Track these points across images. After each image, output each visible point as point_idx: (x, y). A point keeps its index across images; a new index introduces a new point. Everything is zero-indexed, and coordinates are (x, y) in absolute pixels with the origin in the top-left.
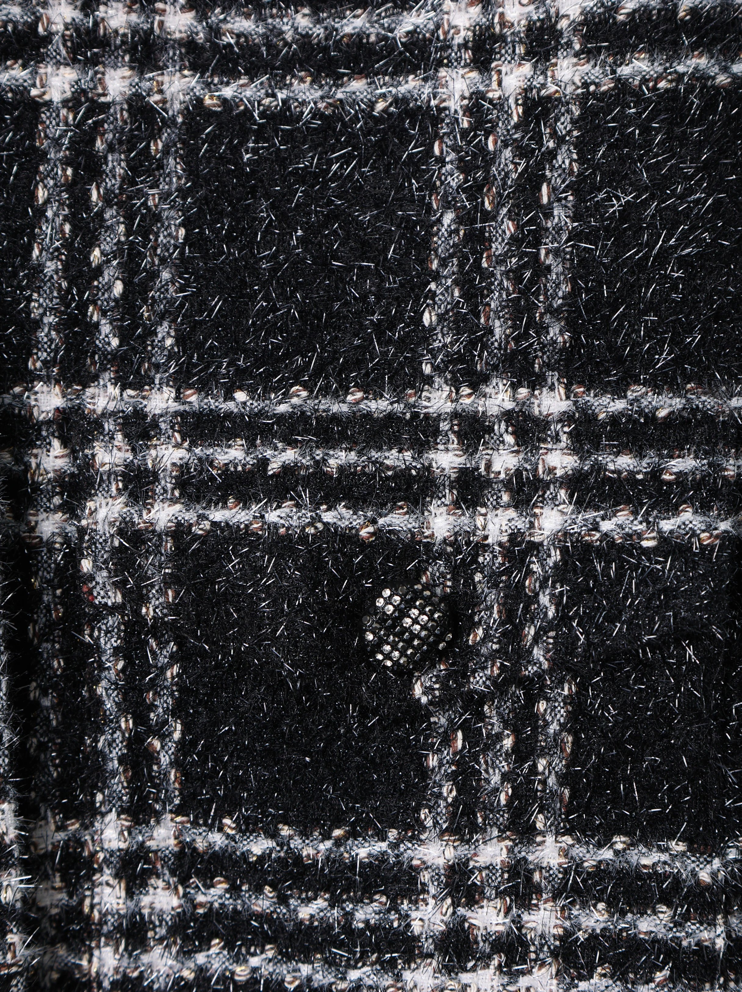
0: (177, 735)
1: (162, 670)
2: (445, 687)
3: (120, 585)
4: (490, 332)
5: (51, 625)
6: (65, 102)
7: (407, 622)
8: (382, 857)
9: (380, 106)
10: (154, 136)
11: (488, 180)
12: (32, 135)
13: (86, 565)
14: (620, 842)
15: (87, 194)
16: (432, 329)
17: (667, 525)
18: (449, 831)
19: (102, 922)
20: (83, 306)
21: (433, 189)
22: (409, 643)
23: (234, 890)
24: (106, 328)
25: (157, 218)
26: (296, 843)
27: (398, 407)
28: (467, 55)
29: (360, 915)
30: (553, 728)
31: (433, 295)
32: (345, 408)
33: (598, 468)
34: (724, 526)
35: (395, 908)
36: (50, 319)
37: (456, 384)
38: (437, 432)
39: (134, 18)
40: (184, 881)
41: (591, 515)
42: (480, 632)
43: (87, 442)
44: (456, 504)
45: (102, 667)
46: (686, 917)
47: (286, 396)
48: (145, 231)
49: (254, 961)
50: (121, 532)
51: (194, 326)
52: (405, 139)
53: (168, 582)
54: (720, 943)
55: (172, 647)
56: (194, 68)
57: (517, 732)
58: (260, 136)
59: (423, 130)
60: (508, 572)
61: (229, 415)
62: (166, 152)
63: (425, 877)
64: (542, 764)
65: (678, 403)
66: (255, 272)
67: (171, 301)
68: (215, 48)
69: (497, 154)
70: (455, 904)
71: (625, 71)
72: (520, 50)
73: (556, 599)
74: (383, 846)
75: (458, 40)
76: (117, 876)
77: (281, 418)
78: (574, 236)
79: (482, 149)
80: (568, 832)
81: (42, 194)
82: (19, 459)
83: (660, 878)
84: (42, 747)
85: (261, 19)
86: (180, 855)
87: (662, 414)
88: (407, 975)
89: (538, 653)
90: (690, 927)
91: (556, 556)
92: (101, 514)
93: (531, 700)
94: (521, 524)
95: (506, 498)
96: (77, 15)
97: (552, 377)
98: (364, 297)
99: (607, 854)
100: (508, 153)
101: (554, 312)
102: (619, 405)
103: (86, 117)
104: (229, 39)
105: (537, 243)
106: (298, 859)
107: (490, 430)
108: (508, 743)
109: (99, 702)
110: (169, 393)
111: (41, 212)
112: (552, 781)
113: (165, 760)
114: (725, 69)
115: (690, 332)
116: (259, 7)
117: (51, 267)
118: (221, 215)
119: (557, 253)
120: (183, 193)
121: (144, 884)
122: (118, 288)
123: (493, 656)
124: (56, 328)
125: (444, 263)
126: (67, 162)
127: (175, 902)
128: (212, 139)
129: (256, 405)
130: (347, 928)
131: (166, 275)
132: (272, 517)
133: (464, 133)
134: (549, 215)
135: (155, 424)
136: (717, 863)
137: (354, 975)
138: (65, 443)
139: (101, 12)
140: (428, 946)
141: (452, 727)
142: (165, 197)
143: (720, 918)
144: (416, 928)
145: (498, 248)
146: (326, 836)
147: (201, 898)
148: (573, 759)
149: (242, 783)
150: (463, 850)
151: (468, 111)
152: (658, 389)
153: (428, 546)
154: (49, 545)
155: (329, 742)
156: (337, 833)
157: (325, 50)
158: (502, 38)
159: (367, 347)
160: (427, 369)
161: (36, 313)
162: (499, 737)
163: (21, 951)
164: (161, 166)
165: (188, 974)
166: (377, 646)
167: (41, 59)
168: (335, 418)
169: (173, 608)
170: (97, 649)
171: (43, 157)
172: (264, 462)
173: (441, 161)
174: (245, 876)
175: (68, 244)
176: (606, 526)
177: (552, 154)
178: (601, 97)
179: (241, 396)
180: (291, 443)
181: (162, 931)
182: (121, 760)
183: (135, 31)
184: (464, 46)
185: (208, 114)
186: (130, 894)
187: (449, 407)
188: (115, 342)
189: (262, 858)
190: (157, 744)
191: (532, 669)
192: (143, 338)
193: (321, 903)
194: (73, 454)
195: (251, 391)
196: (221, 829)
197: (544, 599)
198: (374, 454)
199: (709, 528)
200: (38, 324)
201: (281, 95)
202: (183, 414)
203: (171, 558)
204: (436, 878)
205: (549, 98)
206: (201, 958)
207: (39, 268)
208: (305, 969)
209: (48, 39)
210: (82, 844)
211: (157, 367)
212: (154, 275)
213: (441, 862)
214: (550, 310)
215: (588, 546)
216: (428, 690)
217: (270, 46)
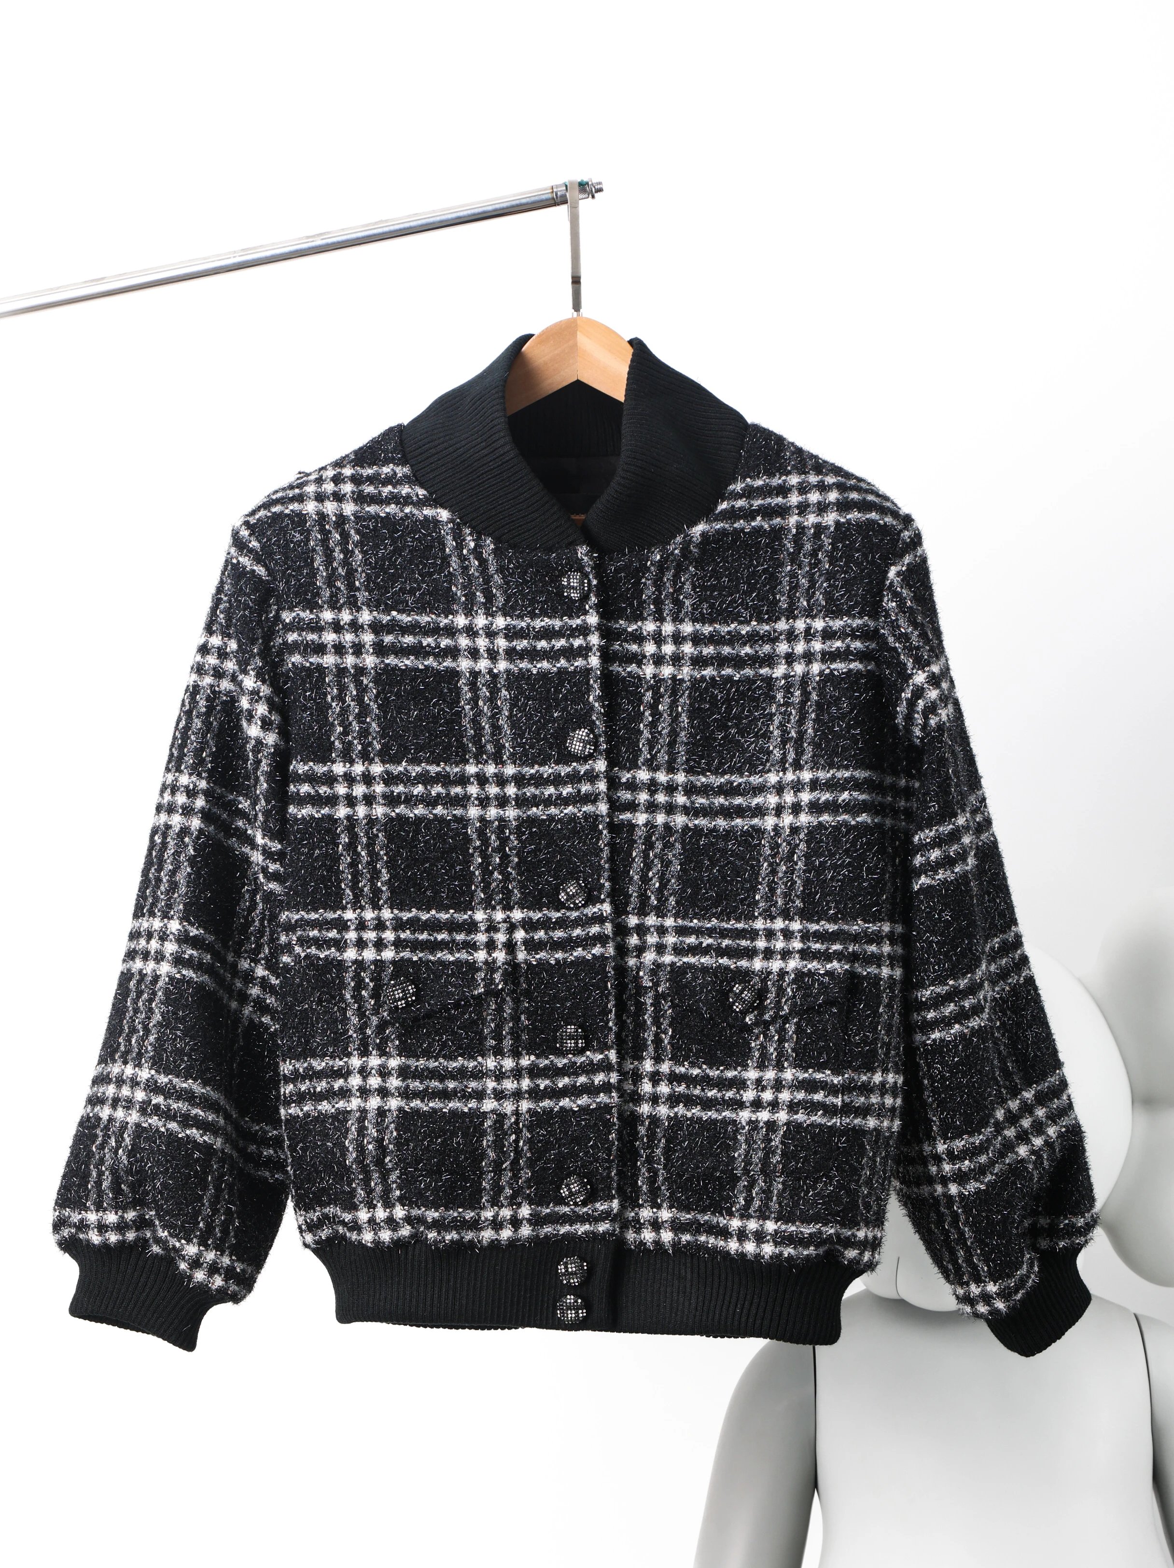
0: (670, 1033)
1: (666, 1011)
2: (756, 1019)
3: (652, 980)
4: (777, 902)
5: (631, 995)
6: (643, 825)
7: (743, 995)
8: (735, 1076)
9: (746, 827)
10: (671, 836)
11: (778, 853)
12: (632, 835)
13: (641, 974)
14: (810, 1071)
15: (649, 854)
16: (758, 901)
17: (828, 966)
18: (757, 1067)
19: (644, 1096)
20: (646, 890)
21: (761, 855)
22: (744, 1002)
23: (688, 1087)
24: (653, 898)
25: (671, 862)
26: (708, 1071)
27: (747, 926)
28: (774, 812)
29: (727, 1095)
30: (790, 1033)
31: (759, 889)
32: (729, 926)
33: (809, 948)
34: (847, 967)
35: (738, 1092)
36: (635, 894)
37: (765, 919)
38: (758, 934)
39: (667, 798)
40: (671, 1083)
41: (805, 962)
42: (769, 1001)
43: (645, 935)
44: (763, 959)
45: (647, 1010)
46: (829, 1095)
47: (710, 921)
48: (667, 866)
49: (693, 1111)
50: (653, 964)
51: (682, 898)
52: (753, 839)
53: (667, 980)
54: (839, 1104)
55: (669, 1004)
56: (685, 814)
57: (779, 1035)
58: (706, 836)
59: (759, 836)
60: (778, 981)
61: (691, 927)
62: (675, 841)
63: (749, 1083)
64: (786, 1045)
65: (836, 927)
66: (702, 881)
67: (674, 890)
68: (693, 808)
69: (781, 844)
70: (757, 1092)
71: (821, 819)
72: (790, 811)
73: (792, 990)
74: (736, 1073)
75: (771, 807)
76: (650, 1080)
77: (707, 929)
78: (804, 871)
79: (777, 842)
80: (795, 1068)
81: (634, 854)
82: (623, 940)
83: (820, 1082)
84: (627, 1036)
85: (708, 799)
86: (670, 1075)
87: (830, 930)
88: (741, 1114)
89: (785, 1008)
90: (830, 1097)
91: (793, 976)
92: (647, 958)
93: (784, 1024)
94: (783, 965)
95: (779, 957)
96: (648, 797)
97: (796, 917)
98: (737, 890)
99: (806, 1075)
100: (785, 844)
101: (798, 897)
102: (817, 927)
103: (650, 829)
104: (697, 805)
105: (793, 874)
106: (708, 1076)
107: (775, 934)
108: (776, 1038)
109: (645, 1021)
110: (672, 919)
111: (633, 860)
112: (789, 1050)
113: (666, 1042)
114: (854, 819)
115: (841, 904)
116: (708, 795)
117: (636, 877)
118: (691, 862)
119: (799, 877)
120: (680, 854)
121: (658, 1084)
122: (657, 885)
123: (772, 1008)
124: (637, 897)
125: (763, 879)
126: (643, 844)
127: (668, 1090)
128: (690, 837)
129: (700, 924)
130: (723, 1099)
131: (673, 881)
132: (703, 960)
133: (771, 837)
134: (796, 864)
135: (667, 929)
136: (840, 1078)
137: (724, 1114)
138: (638, 935)
139: (656, 796)
140: (748, 1104)
141: (760, 1033)
142: (674, 856)
143: (840, 1096)
144: (744, 1099)
145: (780, 875)
146: (718, 1069)
147: (677, 1090)
148: (796, 1043)
149: (691, 1050)
150: (761, 1074)
151: (773, 830)
152: (829, 923)
153: (753, 972)
154: (631, 968)
155: (720, 1037)
156: (721, 1068)
157: (729, 809)
158: (784, 807)
159: (737, 907)
160: (756, 914)
161: (630, 892)
162: (774, 1036)
163: (616, 1099)
164: (673, 845)
165: (671, 1114)
166: (733, 1003)
167: (636, 811)
168: (726, 929)
169: (668, 989)
170: (645, 1004)
171: (635, 842)
172: (701, 943)
173: (764, 846)
174: (692, 1083)
175: (642, 870)
176: (809, 966)
177: (799, 845)
178: (813, 827)
179: (695, 921)
180: (711, 937)
181: (664, 1100)
182: (652, 1041)
183: (667, 802)
184: (773, 809)
185: (690, 829)
186: (653, 1086)
187: (763, 927)
188: (656, 902)
189: (697, 1076)
190: (664, 1036)
191: (784, 1013)
192: (665, 901)
193: (715, 1091)
194: (640, 939)
195: (699, 920)
196: (684, 1066)
197: (789, 990)
198: (738, 941)
199: (841, 967)
200: (631, 896)
201: (713, 823)
202: (676, 927)
203: (669, 972)
204: (752, 1083)
205: (798, 827)
206: (676, 1109)
207: (632, 878)
208: (710, 1113)
209: (639, 805)
210: (639, 1070)
211: (669, 911)
212: (669, 881)
213: (754, 1078)
214: (796, 895)
215: (803, 972)
216: (751, 1020)
217: (710, 807)
